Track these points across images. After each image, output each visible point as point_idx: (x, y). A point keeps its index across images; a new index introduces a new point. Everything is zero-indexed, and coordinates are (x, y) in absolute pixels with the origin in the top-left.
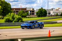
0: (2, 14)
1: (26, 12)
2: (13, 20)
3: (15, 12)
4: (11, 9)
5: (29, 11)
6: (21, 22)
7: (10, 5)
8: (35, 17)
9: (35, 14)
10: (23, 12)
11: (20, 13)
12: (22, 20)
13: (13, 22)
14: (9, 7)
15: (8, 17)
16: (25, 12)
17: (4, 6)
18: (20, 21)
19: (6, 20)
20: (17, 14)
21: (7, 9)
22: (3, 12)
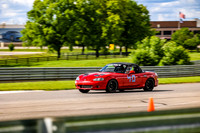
0: (123, 38)
1: (195, 32)
2: (159, 60)
4: (149, 24)
6: (184, 64)
7: (147, 12)
10: (188, 34)
12: (187, 57)
13: (160, 65)
14: (143, 19)
15: (143, 51)
16: (192, 33)
17: (129, 16)
18: (181, 61)
19: (139, 58)
21: (137, 24)
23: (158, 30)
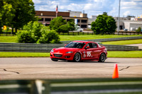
1: (68, 20)
2: (37, 39)
3: (42, 20)
4: (34, 12)
5: (76, 20)
6: (55, 43)
7: (32, 4)
8: (88, 34)
9: (89, 26)
10: (62, 21)
11: (54, 23)
12: (58, 38)
13: (38, 43)
14: (29, 9)
15: (26, 32)
16: (66, 21)
17: (19, 6)
18: (53, 41)
19: (22, 37)
20: (46, 25)
21: (25, 12)
22: (15, 19)
23: (41, 17)
